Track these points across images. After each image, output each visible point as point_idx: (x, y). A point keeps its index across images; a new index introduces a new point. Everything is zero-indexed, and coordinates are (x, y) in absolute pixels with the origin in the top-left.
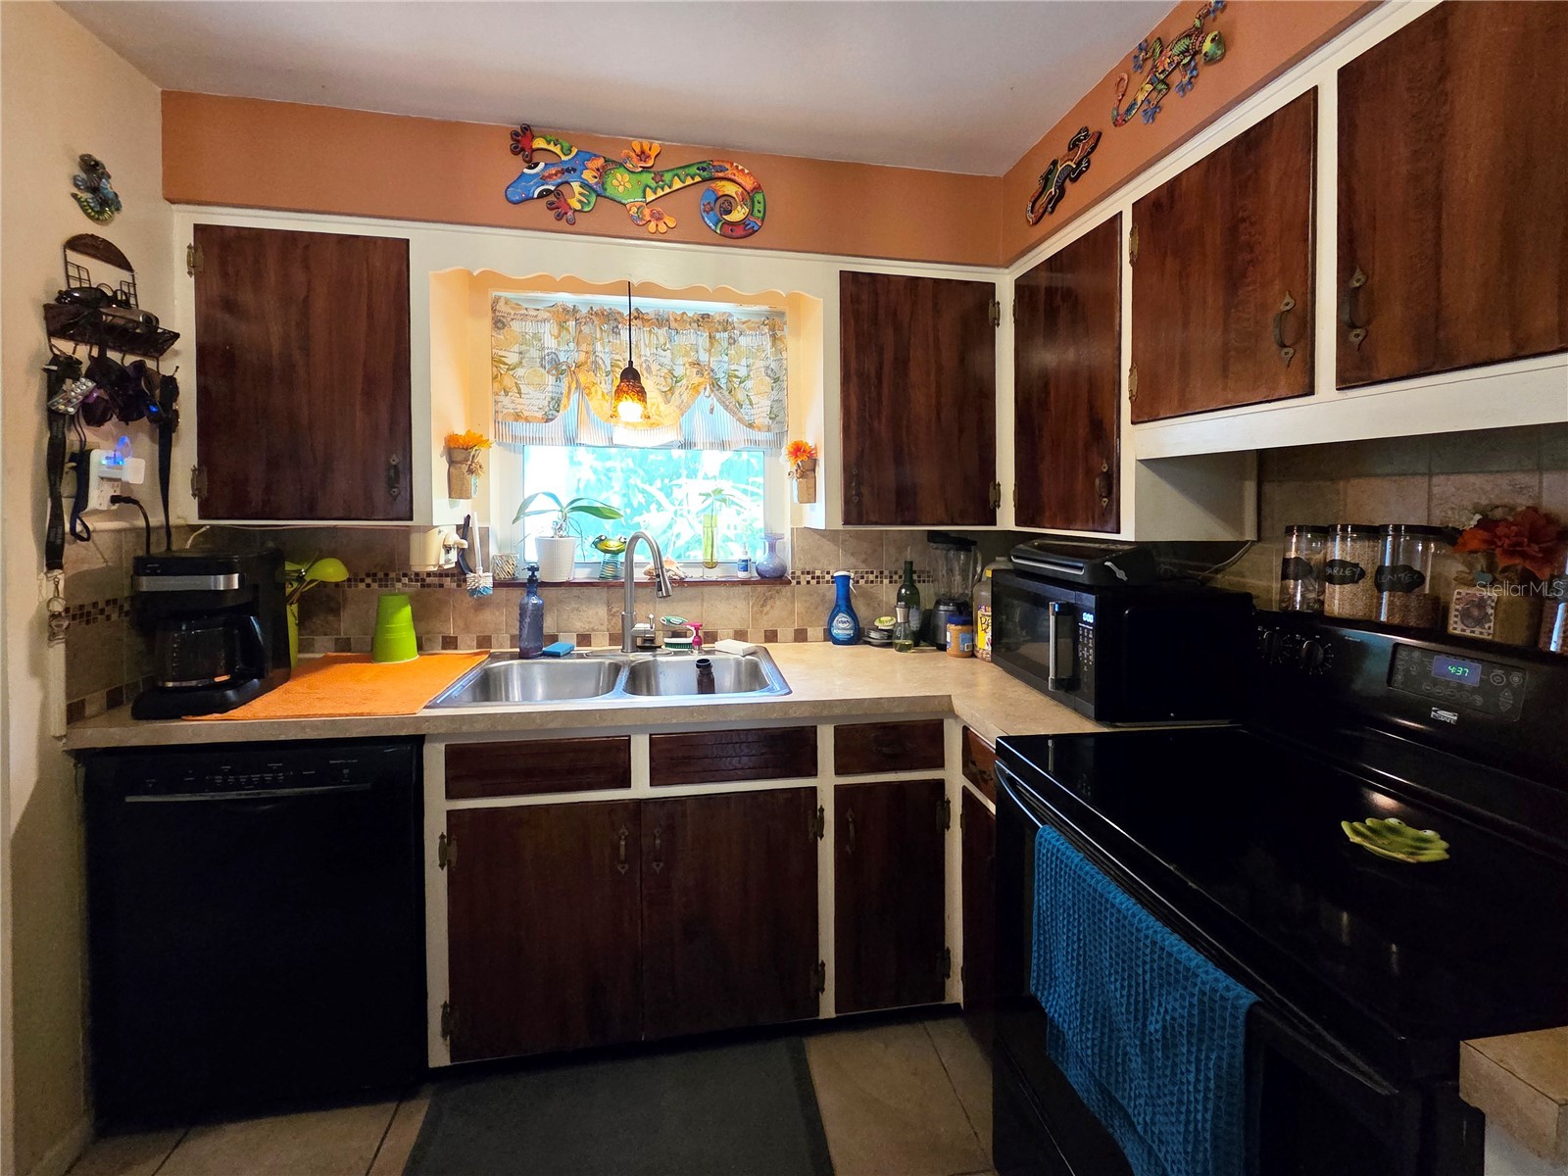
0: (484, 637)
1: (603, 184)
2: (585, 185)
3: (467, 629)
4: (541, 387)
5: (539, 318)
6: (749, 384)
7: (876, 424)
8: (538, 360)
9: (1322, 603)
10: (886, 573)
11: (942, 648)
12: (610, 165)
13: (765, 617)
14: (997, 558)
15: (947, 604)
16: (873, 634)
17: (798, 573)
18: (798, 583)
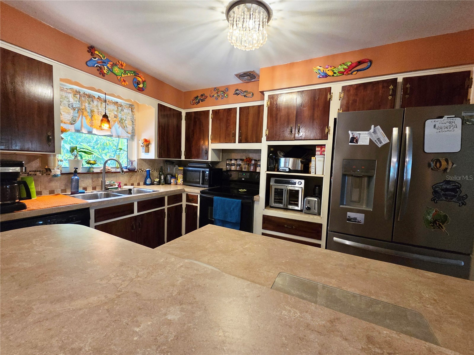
0: (52, 191)
1: (112, 69)
2: (108, 67)
3: (45, 188)
4: (69, 113)
5: (67, 92)
6: (126, 122)
7: (164, 137)
8: (67, 105)
9: (231, 169)
10: (155, 169)
11: (170, 184)
12: (114, 65)
13: (131, 180)
14: (176, 166)
15: (169, 175)
16: (155, 182)
17: (138, 169)
18: (138, 172)
